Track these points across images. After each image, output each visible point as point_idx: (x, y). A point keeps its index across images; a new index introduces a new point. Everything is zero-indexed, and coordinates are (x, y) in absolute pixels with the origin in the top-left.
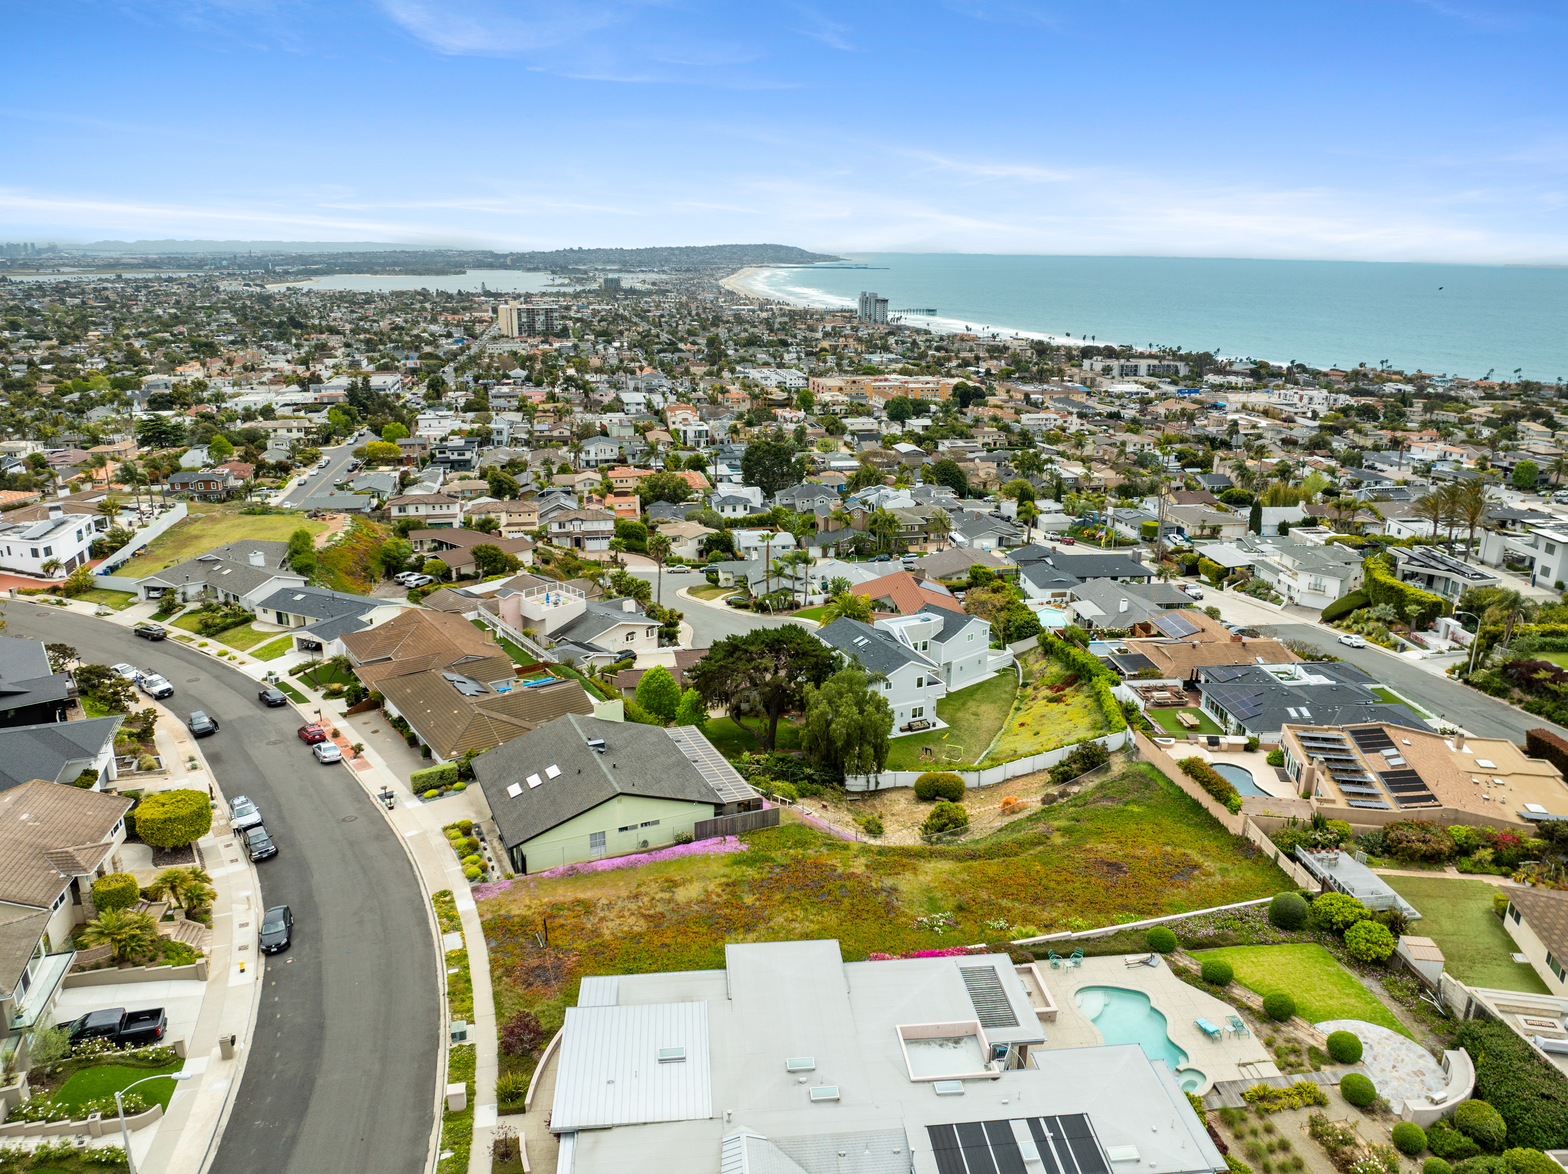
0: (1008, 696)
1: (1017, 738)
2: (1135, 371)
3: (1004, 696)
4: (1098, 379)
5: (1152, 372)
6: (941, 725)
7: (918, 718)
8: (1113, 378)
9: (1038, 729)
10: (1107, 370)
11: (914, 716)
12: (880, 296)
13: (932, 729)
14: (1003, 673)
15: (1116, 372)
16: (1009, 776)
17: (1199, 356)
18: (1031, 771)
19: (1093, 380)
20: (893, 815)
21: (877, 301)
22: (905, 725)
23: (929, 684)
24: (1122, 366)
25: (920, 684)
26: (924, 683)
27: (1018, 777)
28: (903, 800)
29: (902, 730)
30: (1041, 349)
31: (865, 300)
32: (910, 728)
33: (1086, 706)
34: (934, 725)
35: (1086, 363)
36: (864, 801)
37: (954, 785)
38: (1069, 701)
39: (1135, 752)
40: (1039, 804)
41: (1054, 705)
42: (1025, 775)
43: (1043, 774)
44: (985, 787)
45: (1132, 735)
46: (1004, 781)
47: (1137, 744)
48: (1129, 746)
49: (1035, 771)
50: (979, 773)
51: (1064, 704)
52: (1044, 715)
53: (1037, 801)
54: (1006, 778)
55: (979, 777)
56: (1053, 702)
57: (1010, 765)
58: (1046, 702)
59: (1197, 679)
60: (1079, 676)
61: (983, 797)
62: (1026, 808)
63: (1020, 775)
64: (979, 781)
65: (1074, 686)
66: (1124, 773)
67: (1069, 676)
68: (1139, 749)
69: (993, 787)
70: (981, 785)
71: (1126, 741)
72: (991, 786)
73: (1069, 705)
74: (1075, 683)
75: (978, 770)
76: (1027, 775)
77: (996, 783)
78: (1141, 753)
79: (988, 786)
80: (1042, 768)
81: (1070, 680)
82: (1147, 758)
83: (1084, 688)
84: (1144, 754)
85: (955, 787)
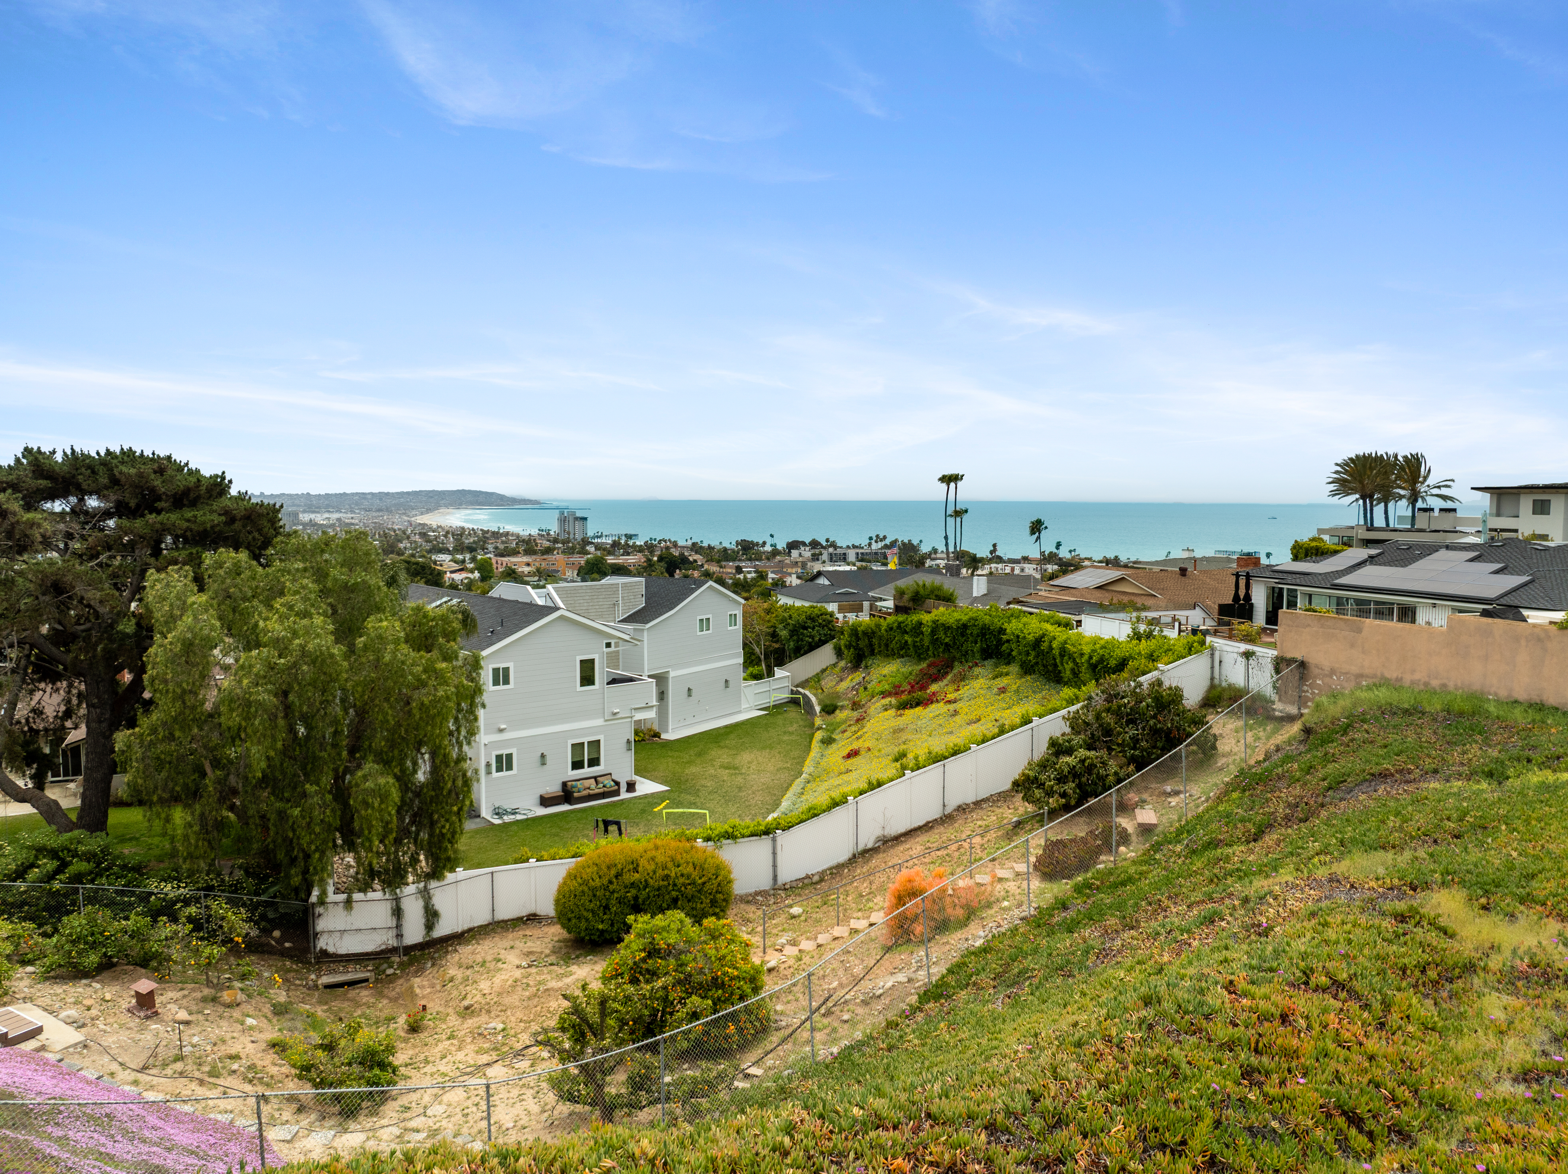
0: (794, 737)
2: (844, 558)
3: (786, 738)
4: (809, 564)
5: (861, 558)
6: (646, 787)
7: (587, 771)
8: (824, 562)
9: (899, 749)
10: (815, 558)
11: (577, 765)
12: (579, 514)
13: (624, 795)
14: (775, 710)
15: (825, 557)
16: (867, 840)
17: (904, 544)
18: (935, 813)
19: (804, 565)
20: (468, 1011)
21: (576, 519)
22: (553, 788)
23: (613, 681)
24: (831, 554)
25: (587, 679)
26: (600, 674)
27: (898, 839)
28: (513, 958)
29: (545, 801)
30: (747, 547)
31: (563, 520)
32: (567, 795)
33: (1003, 690)
34: (631, 787)
35: (795, 553)
36: (382, 981)
37: (695, 874)
38: (950, 696)
39: (1269, 691)
40: (1036, 883)
41: (918, 710)
42: (919, 828)
43: (981, 813)
44: (794, 884)
45: (1243, 647)
46: (854, 856)
47: (1289, 655)
48: (1224, 690)
49: (948, 810)
50: (774, 840)
51: (942, 704)
52: (901, 730)
53: (1018, 874)
54: (861, 847)
55: (774, 853)
56: (912, 707)
57: (870, 801)
58: (892, 712)
59: (1248, 597)
60: (954, 659)
61: (796, 910)
62: (989, 905)
63: (902, 830)
64: (775, 866)
65: (949, 677)
66: (1307, 731)
67: (929, 666)
68: (1303, 665)
69: (822, 880)
70: (781, 881)
71: (1212, 678)
72: (816, 878)
73: (955, 701)
74: (947, 673)
75: (766, 832)
76: (927, 827)
77: (831, 869)
78: (1316, 677)
79: (806, 881)
80: (970, 799)
81: (934, 671)
82: (1360, 676)
83: (977, 670)
84: (1333, 672)
85: (700, 881)
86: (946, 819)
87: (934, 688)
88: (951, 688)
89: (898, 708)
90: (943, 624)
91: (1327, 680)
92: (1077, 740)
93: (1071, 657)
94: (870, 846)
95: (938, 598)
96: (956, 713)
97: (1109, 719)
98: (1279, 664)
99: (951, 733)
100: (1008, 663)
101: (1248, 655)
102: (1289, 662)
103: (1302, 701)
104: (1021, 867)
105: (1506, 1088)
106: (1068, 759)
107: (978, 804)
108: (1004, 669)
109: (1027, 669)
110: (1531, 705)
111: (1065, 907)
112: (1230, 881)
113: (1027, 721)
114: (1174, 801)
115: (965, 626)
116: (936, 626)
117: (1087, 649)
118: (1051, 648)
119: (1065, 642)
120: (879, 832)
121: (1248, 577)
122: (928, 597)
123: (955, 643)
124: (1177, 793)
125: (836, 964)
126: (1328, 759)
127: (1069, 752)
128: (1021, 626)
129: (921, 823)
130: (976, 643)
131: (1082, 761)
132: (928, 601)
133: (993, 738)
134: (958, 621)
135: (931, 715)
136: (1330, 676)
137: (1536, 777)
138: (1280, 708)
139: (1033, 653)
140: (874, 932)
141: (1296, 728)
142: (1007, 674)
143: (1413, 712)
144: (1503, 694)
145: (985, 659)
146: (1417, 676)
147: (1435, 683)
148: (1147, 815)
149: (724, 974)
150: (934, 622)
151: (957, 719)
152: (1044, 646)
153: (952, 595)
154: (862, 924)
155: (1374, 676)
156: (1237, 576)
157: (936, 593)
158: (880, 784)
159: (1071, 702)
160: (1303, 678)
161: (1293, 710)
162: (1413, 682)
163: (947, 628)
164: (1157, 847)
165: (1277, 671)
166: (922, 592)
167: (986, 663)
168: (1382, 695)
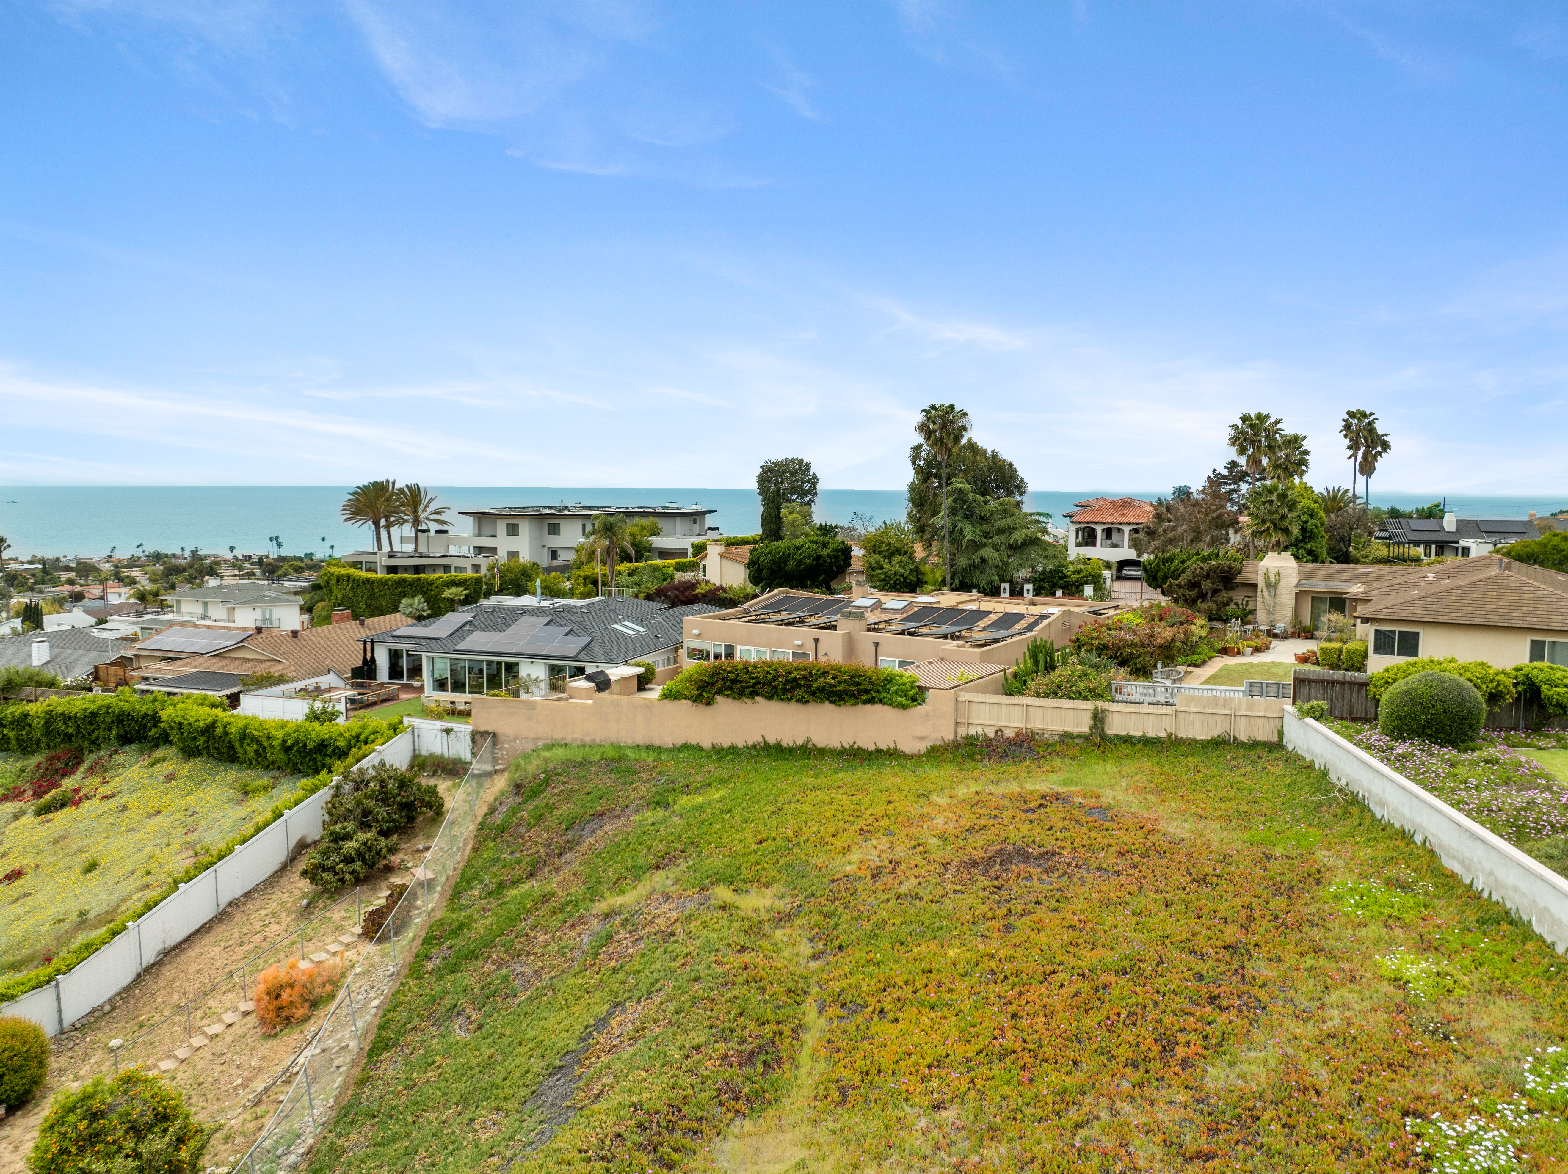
1: (38, 898)
9: (83, 859)
16: (149, 958)
27: (179, 947)
33: (170, 777)
37: (17, 1044)
38: (104, 790)
39: (466, 755)
40: (369, 948)
41: (68, 811)
42: (197, 932)
43: (257, 903)
44: (85, 1021)
45: (439, 725)
46: (139, 975)
47: (482, 729)
48: (426, 758)
49: (221, 908)
50: (57, 986)
51: (96, 801)
52: (62, 837)
53: (347, 945)
54: (145, 965)
55: (59, 999)
56: (56, 810)
57: (150, 921)
58: (28, 819)
59: (373, 658)
60: (81, 750)
61: (115, 1043)
62: (343, 975)
63: (180, 938)
64: (60, 1011)
65: (83, 768)
66: (518, 786)
67: (50, 759)
68: (494, 735)
69: (113, 1008)
70: (67, 1022)
71: (414, 750)
72: (107, 1008)
73: (113, 795)
74: (79, 764)
75: (48, 982)
76: (204, 929)
77: (119, 994)
78: (504, 742)
79: (96, 1014)
80: (238, 892)
81: (60, 765)
82: (537, 739)
83: (119, 758)
84: (516, 738)
85: (25, 1049)
86: (222, 916)
87: (68, 783)
88: (94, 781)
89: (39, 813)
90: (62, 714)
91: (512, 744)
92: (350, 826)
93: (254, 739)
94: (152, 962)
95: (39, 684)
96: (125, 808)
97: (370, 804)
98: (477, 737)
99: (132, 830)
100: (156, 746)
101: (448, 731)
102: (484, 734)
103: (495, 761)
104: (346, 939)
105: (813, 965)
106: (352, 844)
107: (247, 895)
108: (158, 754)
109: (190, 752)
110: (647, 748)
111: (429, 958)
112: (569, 908)
113: (278, 815)
114: (428, 855)
115: (94, 714)
116: (50, 718)
117: (280, 734)
118: (227, 734)
119: (246, 727)
120: (160, 947)
121: (372, 642)
122: (26, 684)
123: (78, 732)
124: (427, 849)
125: (219, 1068)
126: (551, 808)
127: (348, 837)
128: (180, 713)
129: (197, 927)
130: (110, 729)
131: (365, 843)
132: (24, 689)
133: (253, 836)
134: (85, 710)
135: (93, 815)
136: (515, 741)
137: (684, 800)
138: (477, 767)
139: (202, 739)
140: (237, 1030)
141: (501, 783)
142: (164, 760)
143: (584, 763)
144: (630, 742)
145: (122, 745)
146: (575, 736)
147: (588, 739)
148: (421, 873)
149: (165, 1108)
150: (49, 713)
151: (128, 813)
152: (219, 731)
153: (54, 679)
154: (217, 1028)
155: (546, 738)
156: (365, 642)
157: (35, 679)
158: (156, 904)
159: (314, 790)
160: (494, 744)
161: (488, 768)
162: (573, 740)
163: (66, 718)
164: (456, 894)
165: (473, 740)
166: (17, 679)
167: (126, 748)
168: (560, 753)
